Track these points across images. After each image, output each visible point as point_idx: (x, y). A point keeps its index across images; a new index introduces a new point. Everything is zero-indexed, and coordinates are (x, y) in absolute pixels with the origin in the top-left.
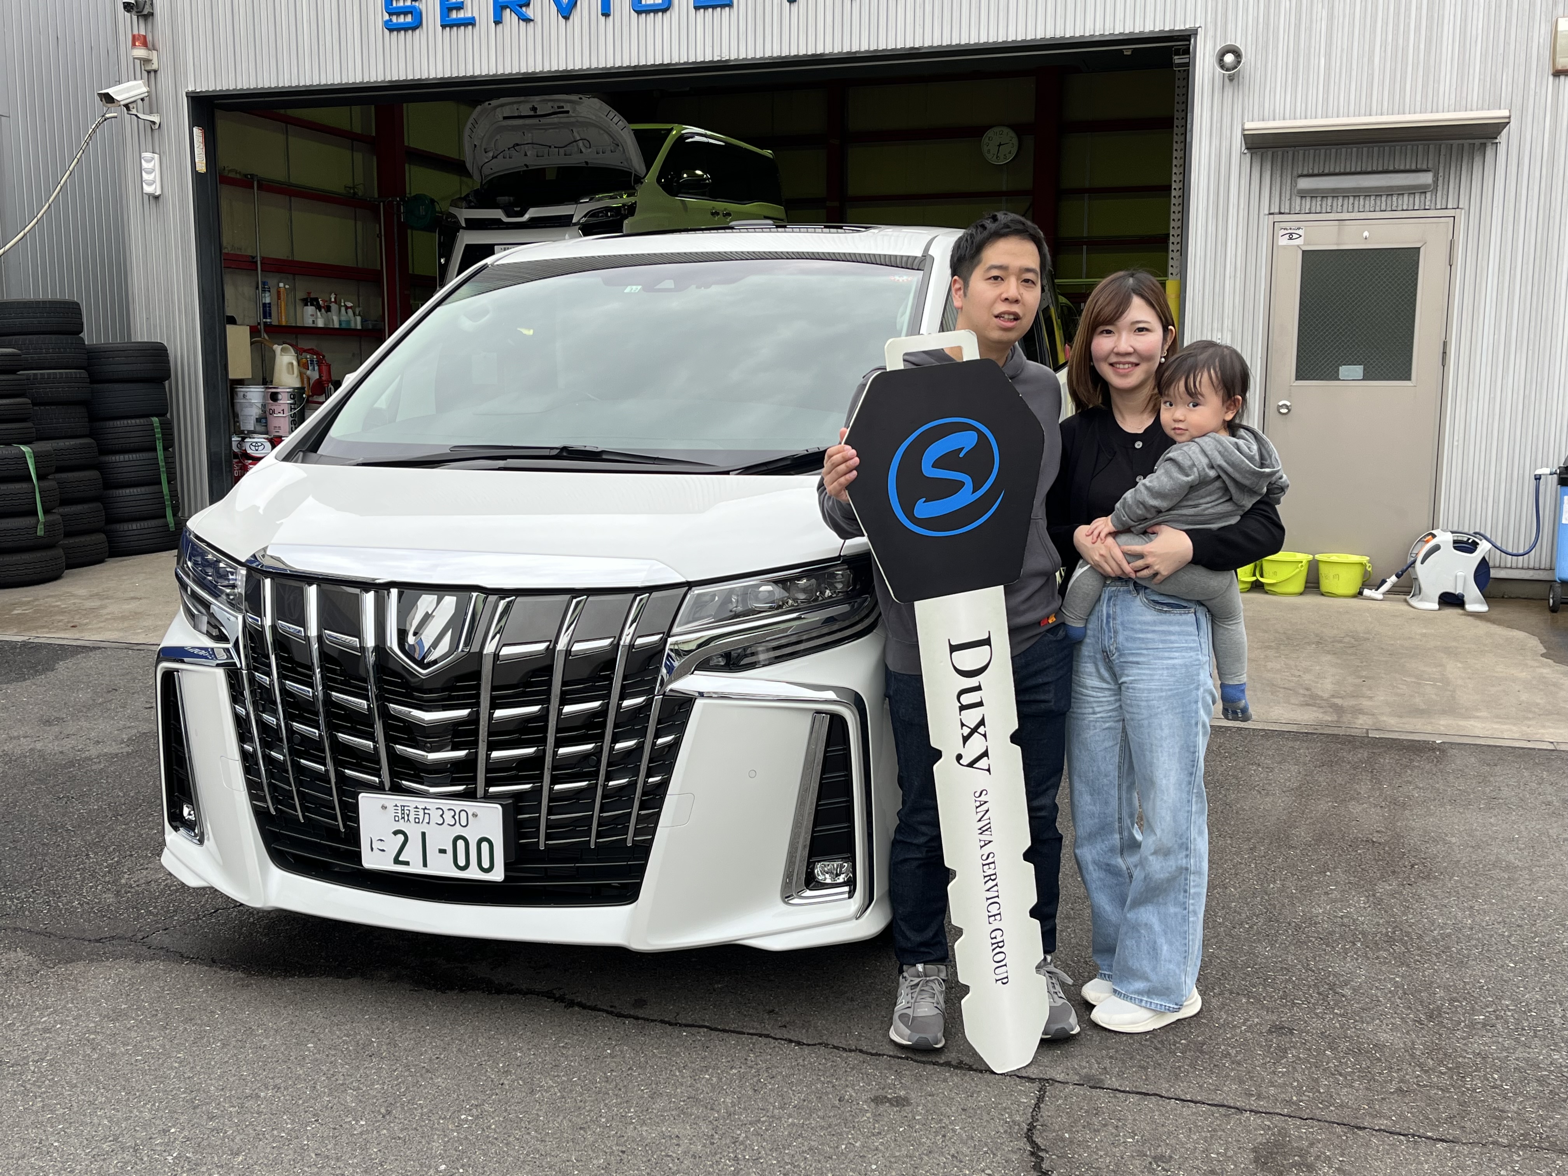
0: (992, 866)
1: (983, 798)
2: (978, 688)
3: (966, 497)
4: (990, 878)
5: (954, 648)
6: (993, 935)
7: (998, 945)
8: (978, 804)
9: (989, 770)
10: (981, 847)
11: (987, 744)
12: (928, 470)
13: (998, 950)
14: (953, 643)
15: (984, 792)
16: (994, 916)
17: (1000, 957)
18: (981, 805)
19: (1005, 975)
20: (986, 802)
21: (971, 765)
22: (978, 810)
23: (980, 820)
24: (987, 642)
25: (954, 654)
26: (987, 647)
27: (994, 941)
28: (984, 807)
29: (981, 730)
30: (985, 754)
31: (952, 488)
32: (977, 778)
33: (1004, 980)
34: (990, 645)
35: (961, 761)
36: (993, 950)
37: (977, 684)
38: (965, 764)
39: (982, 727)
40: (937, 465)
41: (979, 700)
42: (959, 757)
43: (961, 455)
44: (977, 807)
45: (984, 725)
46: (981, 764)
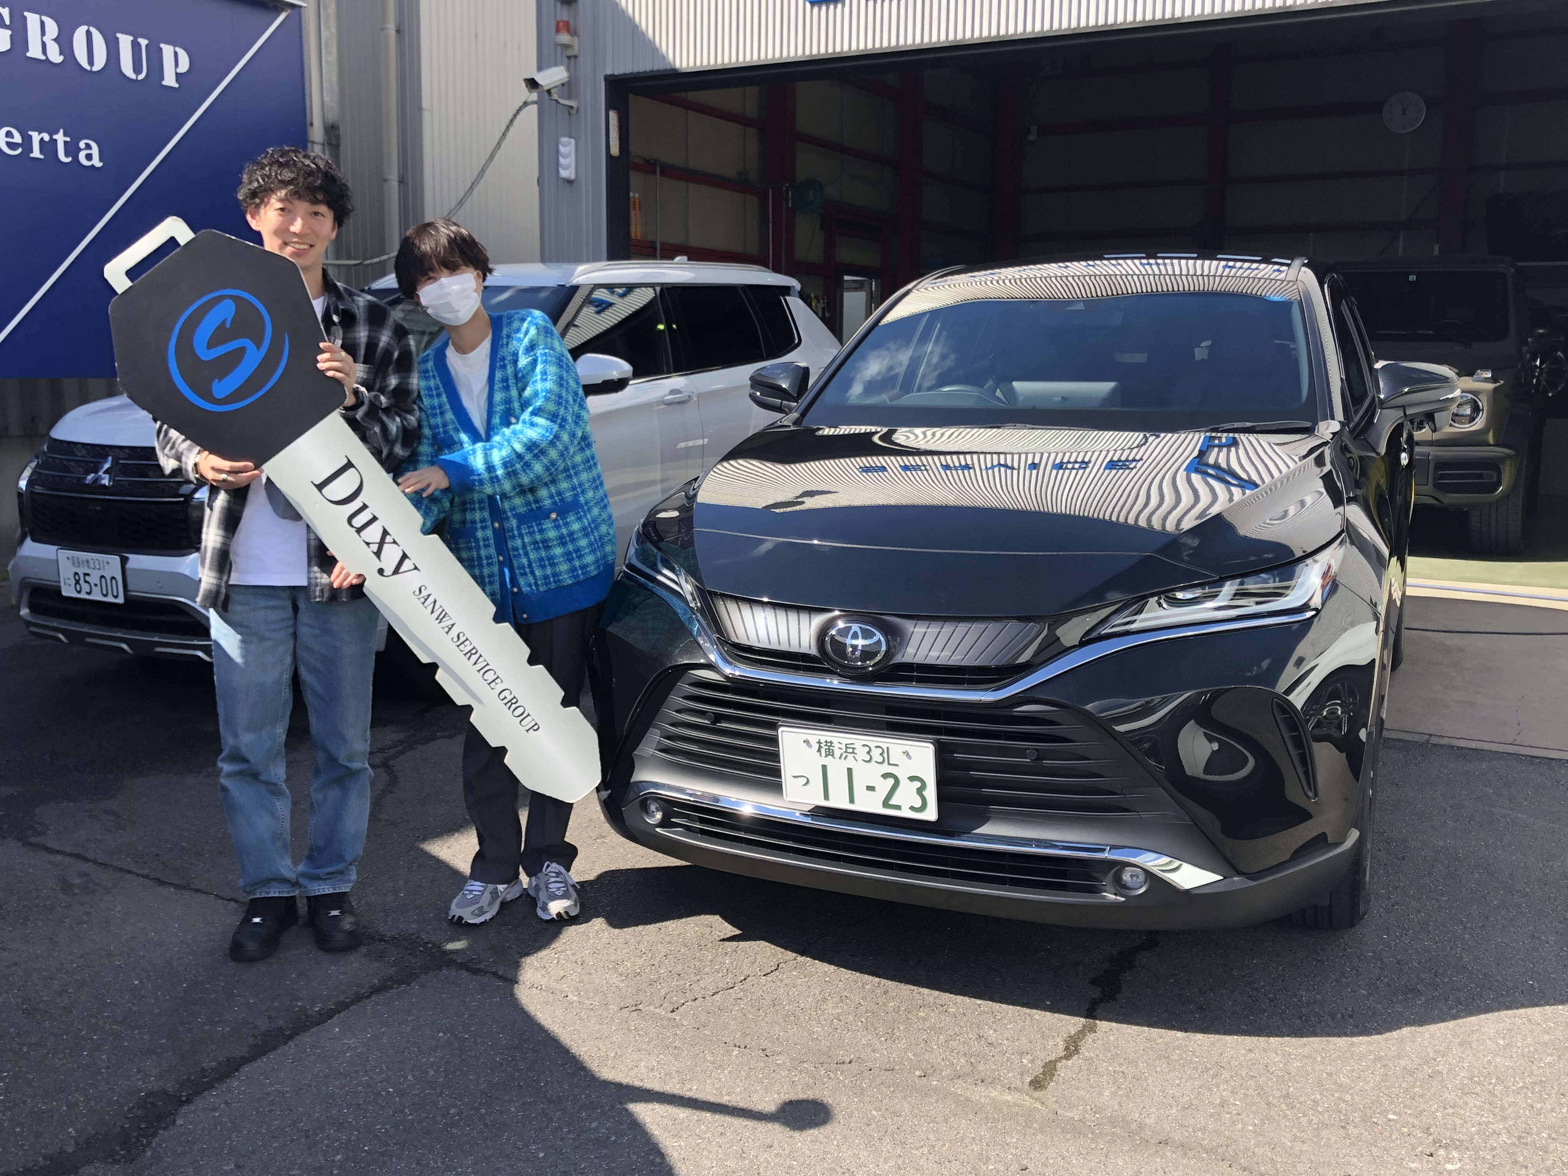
0: (466, 643)
1: (425, 593)
2: (365, 507)
3: (253, 358)
4: (470, 654)
5: (320, 487)
6: (502, 696)
7: (512, 703)
8: (423, 600)
9: (416, 568)
10: (447, 633)
11: (401, 548)
12: (206, 355)
13: (514, 706)
14: (317, 483)
15: (423, 588)
16: (494, 681)
17: (519, 711)
18: (426, 600)
19: (533, 723)
20: (429, 595)
21: (396, 571)
22: (426, 604)
23: (432, 612)
24: (349, 465)
25: (324, 491)
26: (352, 470)
27: (506, 701)
28: (431, 600)
29: (388, 539)
30: (405, 556)
31: (237, 356)
32: (409, 580)
33: (535, 727)
34: (354, 467)
35: (385, 574)
36: (509, 708)
37: (361, 505)
38: (391, 573)
39: (388, 537)
40: (210, 345)
41: (371, 516)
42: (381, 571)
43: (228, 325)
44: (423, 603)
45: (388, 534)
46: (404, 568)
